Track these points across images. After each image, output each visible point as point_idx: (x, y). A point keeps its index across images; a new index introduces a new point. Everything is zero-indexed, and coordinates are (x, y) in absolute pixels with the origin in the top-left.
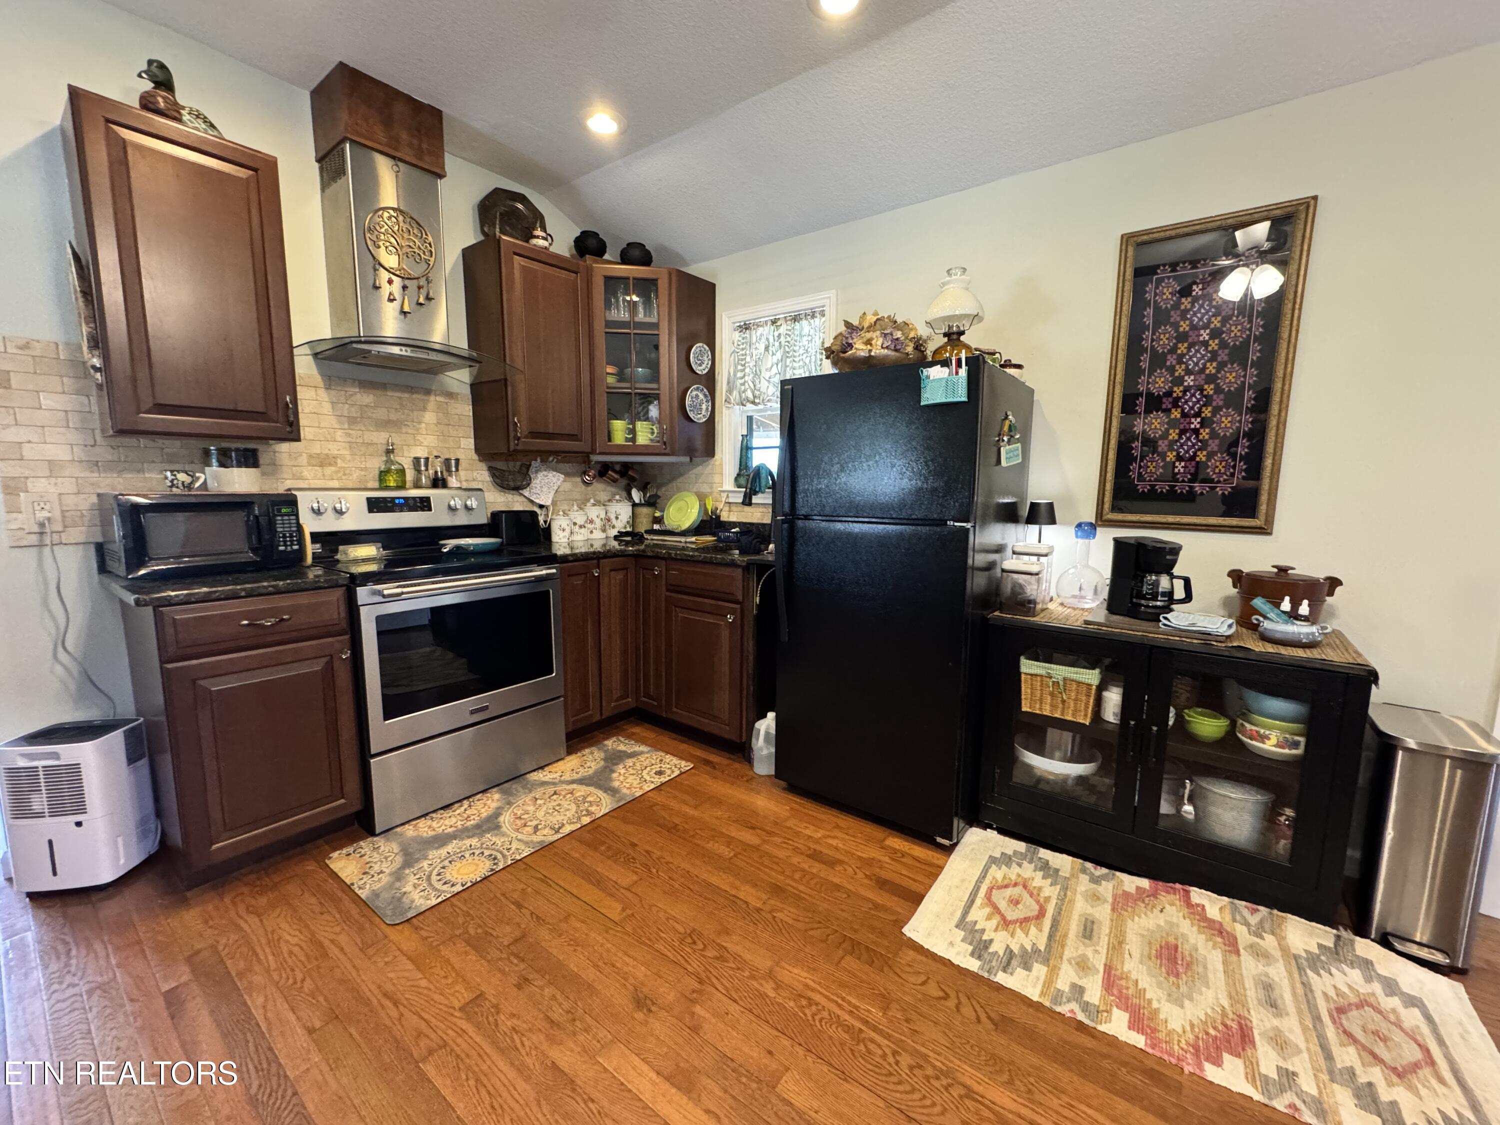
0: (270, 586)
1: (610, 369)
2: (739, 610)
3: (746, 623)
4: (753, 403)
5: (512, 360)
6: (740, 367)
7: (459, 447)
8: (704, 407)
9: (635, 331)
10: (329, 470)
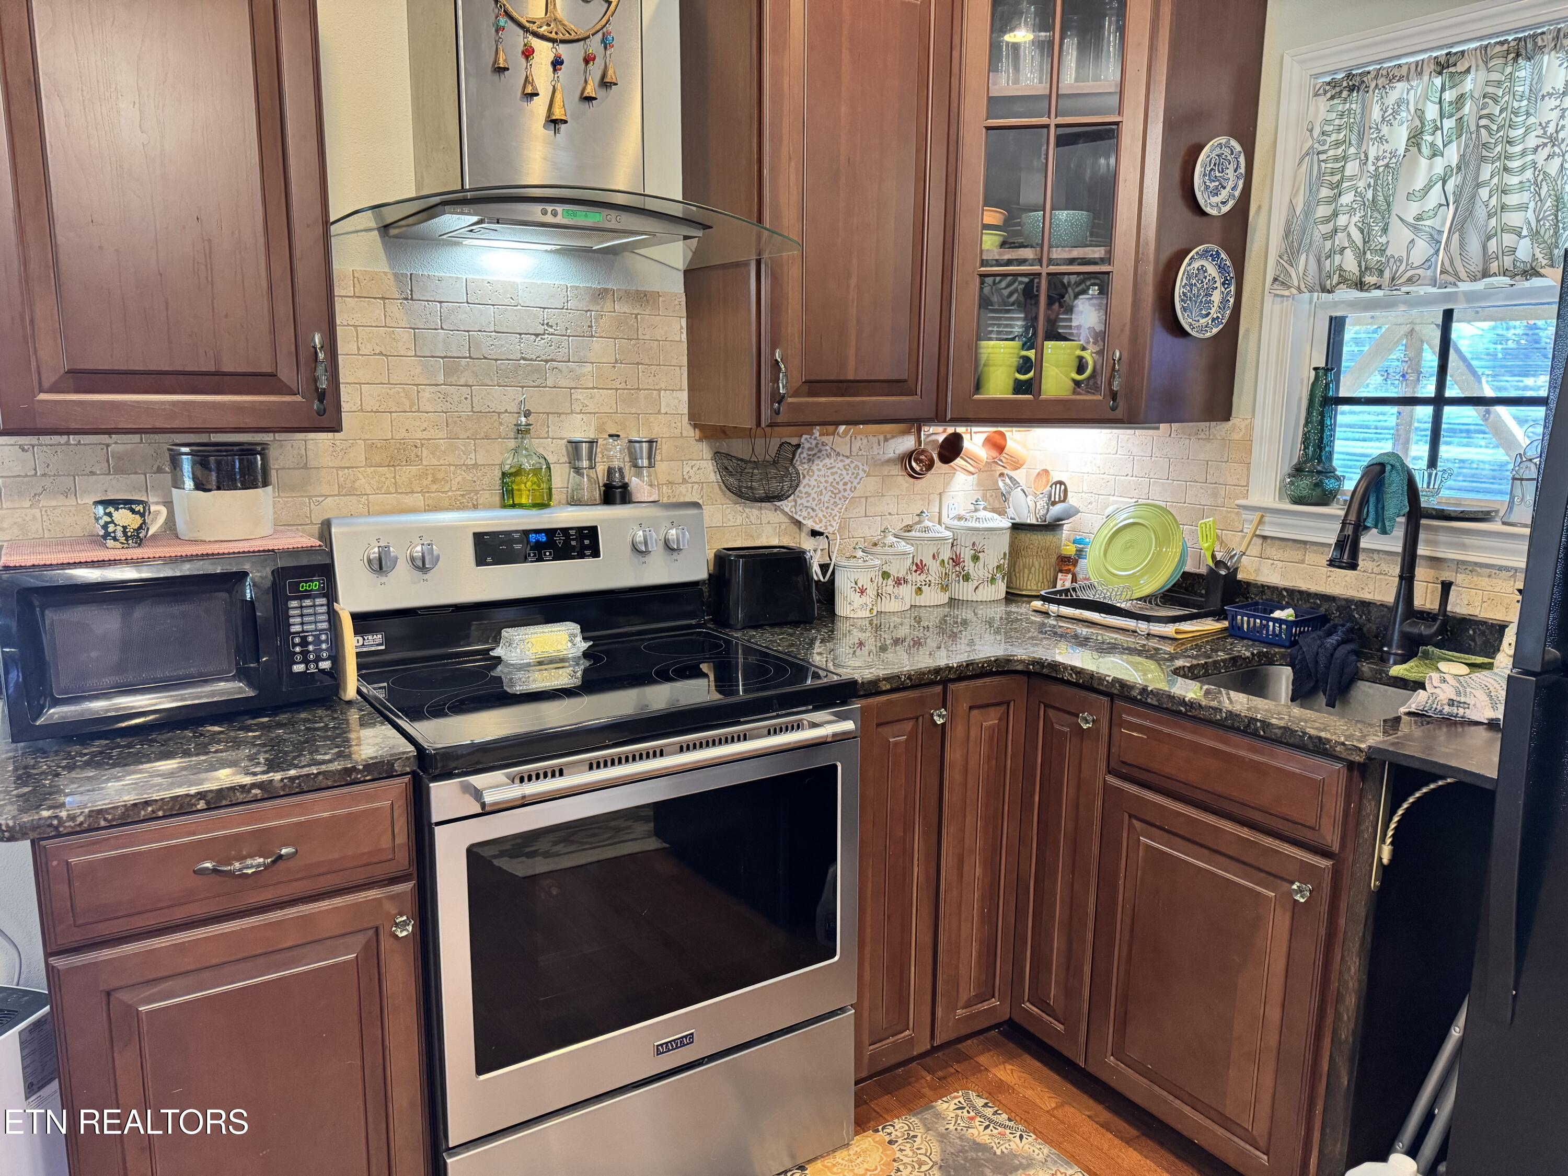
0: (254, 786)
1: (992, 216)
2: (1327, 877)
3: (1343, 906)
4: (1360, 285)
5: (776, 216)
6: (1325, 192)
7: (659, 412)
8: (1216, 297)
9: (1061, 120)
10: (407, 472)
